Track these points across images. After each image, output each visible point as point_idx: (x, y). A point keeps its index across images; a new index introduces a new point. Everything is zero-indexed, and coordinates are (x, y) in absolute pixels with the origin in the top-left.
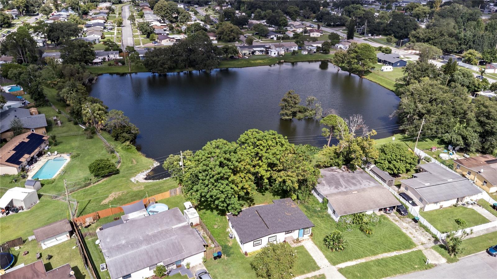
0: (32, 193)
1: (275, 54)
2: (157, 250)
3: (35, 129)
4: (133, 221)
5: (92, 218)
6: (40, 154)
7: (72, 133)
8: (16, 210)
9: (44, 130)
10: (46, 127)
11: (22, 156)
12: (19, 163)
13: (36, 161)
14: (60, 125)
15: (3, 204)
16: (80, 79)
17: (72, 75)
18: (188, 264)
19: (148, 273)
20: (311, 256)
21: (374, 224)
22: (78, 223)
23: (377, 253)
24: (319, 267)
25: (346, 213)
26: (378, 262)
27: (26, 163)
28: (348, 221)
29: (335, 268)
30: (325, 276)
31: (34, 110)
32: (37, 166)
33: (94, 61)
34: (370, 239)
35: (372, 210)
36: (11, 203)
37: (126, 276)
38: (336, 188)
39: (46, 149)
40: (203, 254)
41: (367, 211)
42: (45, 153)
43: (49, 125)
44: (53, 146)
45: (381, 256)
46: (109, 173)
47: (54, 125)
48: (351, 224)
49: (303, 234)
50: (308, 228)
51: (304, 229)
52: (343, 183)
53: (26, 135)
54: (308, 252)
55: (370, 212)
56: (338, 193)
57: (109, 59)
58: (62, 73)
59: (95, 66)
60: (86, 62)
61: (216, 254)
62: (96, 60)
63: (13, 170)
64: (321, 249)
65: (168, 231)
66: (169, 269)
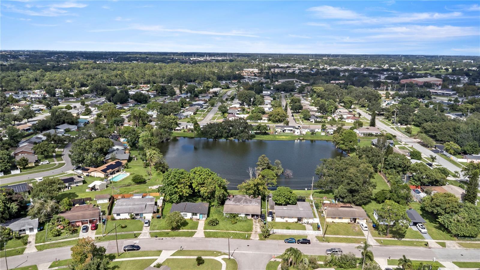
0: (104, 184)
1: (298, 133)
2: (134, 208)
3: (122, 160)
4: (134, 199)
5: (121, 197)
6: (118, 171)
7: (138, 164)
8: (96, 190)
9: (126, 161)
10: (127, 160)
11: (109, 169)
12: (106, 172)
13: (115, 174)
14: (135, 160)
15: (91, 186)
16: (161, 138)
17: (158, 136)
18: (144, 217)
19: (127, 216)
20: (198, 225)
21: (241, 221)
22: (115, 197)
23: (229, 230)
24: (197, 229)
25: (227, 212)
26: (225, 232)
27: (109, 173)
28: (227, 217)
29: (204, 231)
30: (196, 232)
31: (127, 151)
32: (114, 176)
33: (176, 128)
34: (232, 225)
35: (243, 214)
36: (94, 186)
37: (118, 215)
38: (235, 203)
39: (122, 169)
40: (152, 214)
41: (240, 214)
42: (120, 171)
43: (130, 159)
44: (126, 169)
45: (229, 231)
46: (140, 182)
47: (133, 160)
48: (229, 218)
49: (202, 218)
50: (205, 214)
51: (202, 214)
52: (242, 201)
53: (115, 161)
54: (198, 224)
55: (243, 216)
56: (233, 205)
57: (186, 128)
58: (153, 134)
59: (176, 132)
60: (171, 129)
61: (158, 216)
62: (178, 128)
63: (102, 175)
64: (205, 224)
65: (144, 204)
66: (136, 217)
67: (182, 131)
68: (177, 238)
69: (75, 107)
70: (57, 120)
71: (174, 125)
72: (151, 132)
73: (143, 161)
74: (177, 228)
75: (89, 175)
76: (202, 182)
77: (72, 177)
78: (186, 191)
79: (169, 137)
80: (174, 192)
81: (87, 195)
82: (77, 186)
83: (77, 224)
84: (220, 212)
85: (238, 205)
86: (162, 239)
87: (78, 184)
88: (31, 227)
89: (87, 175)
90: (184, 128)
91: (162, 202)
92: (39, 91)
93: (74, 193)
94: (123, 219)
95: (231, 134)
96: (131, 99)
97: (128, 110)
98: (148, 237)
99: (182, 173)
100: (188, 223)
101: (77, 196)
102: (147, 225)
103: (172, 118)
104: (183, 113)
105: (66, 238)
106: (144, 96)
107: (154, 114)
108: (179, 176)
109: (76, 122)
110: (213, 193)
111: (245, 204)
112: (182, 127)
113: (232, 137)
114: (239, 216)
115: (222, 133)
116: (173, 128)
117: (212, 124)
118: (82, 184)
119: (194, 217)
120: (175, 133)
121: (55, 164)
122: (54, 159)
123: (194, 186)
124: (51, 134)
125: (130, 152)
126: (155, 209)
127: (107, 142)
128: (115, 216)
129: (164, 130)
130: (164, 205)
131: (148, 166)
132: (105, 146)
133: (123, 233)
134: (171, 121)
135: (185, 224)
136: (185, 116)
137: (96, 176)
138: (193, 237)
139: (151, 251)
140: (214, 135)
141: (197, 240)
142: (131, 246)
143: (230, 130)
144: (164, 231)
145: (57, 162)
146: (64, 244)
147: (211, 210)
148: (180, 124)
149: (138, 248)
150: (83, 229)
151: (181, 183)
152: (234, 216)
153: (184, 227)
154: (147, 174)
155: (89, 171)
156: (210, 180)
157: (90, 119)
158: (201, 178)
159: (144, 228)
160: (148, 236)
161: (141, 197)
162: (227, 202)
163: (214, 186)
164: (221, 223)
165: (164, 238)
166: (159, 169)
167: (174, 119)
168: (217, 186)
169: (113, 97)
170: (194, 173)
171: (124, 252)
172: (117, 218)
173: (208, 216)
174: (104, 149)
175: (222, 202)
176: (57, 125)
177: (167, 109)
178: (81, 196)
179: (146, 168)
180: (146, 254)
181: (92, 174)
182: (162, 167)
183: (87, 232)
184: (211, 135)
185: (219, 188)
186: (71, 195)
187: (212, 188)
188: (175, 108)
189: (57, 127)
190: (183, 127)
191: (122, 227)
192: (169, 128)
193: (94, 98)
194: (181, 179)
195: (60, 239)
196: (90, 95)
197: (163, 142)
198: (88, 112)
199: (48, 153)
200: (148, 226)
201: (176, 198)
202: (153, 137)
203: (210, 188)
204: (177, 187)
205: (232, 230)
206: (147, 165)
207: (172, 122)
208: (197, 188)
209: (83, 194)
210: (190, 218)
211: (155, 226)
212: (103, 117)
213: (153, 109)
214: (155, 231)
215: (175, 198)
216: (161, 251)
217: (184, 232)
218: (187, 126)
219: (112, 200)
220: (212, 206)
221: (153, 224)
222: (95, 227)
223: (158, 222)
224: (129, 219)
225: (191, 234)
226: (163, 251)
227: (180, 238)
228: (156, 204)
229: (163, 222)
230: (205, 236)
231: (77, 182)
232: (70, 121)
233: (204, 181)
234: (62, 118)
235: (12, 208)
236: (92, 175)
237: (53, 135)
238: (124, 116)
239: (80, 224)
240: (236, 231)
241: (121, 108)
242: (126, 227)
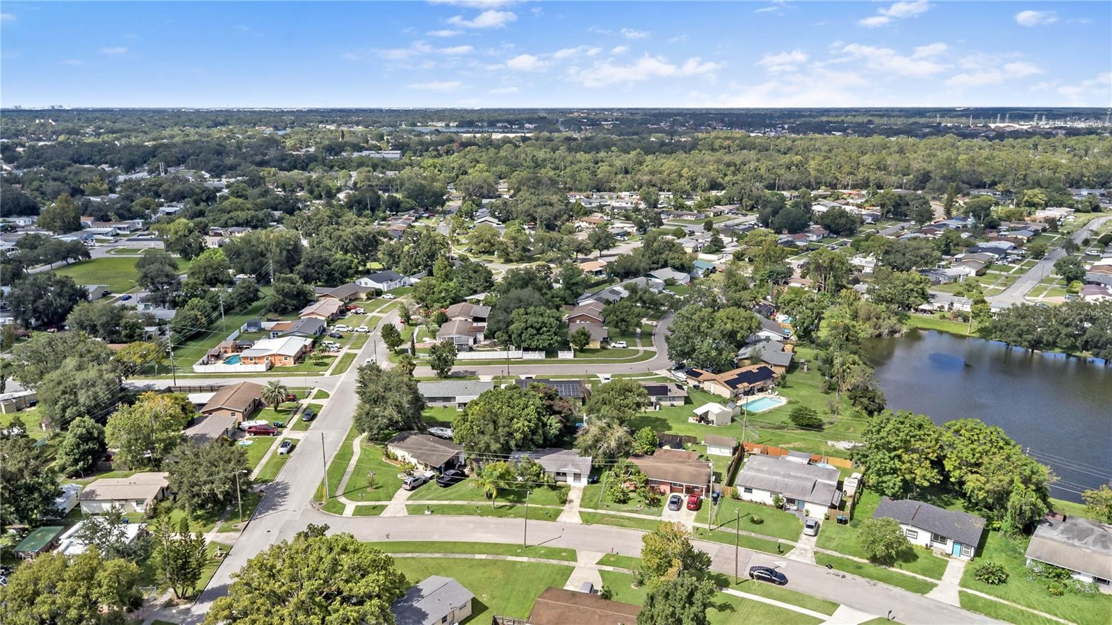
0: (727, 413)
2: (787, 485)
3: (775, 365)
4: (788, 461)
5: (760, 450)
6: (761, 390)
7: (810, 382)
8: (708, 422)
9: (784, 369)
10: (786, 367)
11: (741, 382)
12: (735, 387)
13: (753, 394)
14: (805, 370)
15: (700, 411)
16: (876, 327)
17: (869, 319)
18: (807, 511)
19: (768, 499)
20: (944, 570)
21: (1077, 592)
22: (746, 448)
23: (1035, 609)
24: (940, 579)
25: (1039, 558)
26: (1022, 611)
27: (742, 391)
28: (1036, 570)
29: (960, 588)
30: (936, 585)
31: (789, 347)
32: (751, 398)
33: (921, 307)
34: (1048, 598)
35: (1088, 576)
36: (707, 413)
37: (748, 490)
38: (1069, 538)
39: (771, 387)
40: (827, 508)
41: (1079, 573)
42: (767, 390)
43: (793, 367)
44: (780, 388)
45: (1036, 612)
46: (808, 425)
47: (799, 369)
48: (1040, 574)
49: (961, 553)
50: (968, 546)
51: (961, 544)
52: (1090, 539)
53: (758, 366)
54: (946, 566)
55: (1088, 580)
56: (1059, 542)
57: (950, 309)
58: (856, 312)
59: (919, 315)
60: (907, 306)
61: (840, 517)
62: (925, 306)
63: (726, 393)
64: (965, 572)
65: (810, 479)
66: (788, 507)
67: (937, 315)
68: (881, 584)
69: (692, 233)
70: (654, 258)
71: (916, 297)
72: (852, 308)
73: (824, 375)
74: (887, 560)
75: (699, 386)
76: (973, 461)
77: (666, 384)
78: (924, 475)
79: (897, 327)
80: (891, 469)
81: (689, 430)
82: (672, 405)
83: (663, 488)
84: (1014, 550)
85: (1074, 545)
86: (844, 577)
87: (675, 403)
88: (578, 471)
89: (695, 386)
90: (942, 307)
91: (855, 485)
92: (628, 193)
93: (665, 420)
94: (756, 502)
95: (1087, 342)
96: (816, 223)
97: (805, 248)
98: (810, 562)
99: (920, 427)
100: (918, 557)
101: (670, 428)
102: (811, 532)
103: (913, 279)
104: (946, 270)
105: (636, 512)
106: (847, 217)
107: (866, 263)
108: (911, 431)
109: (690, 267)
110: (1001, 497)
111: (1098, 548)
112: (936, 305)
113: (1088, 350)
114: (1075, 577)
115: (1058, 335)
116: (913, 305)
117: (1027, 308)
118: (682, 403)
119: (935, 544)
120: (916, 318)
121: (638, 351)
122: (637, 340)
123: (948, 466)
124: (640, 287)
125: (796, 349)
126: (835, 499)
127: (746, 319)
128: (741, 490)
129: (888, 308)
130: (861, 494)
131: (834, 389)
132: (742, 328)
133: (753, 534)
134: (911, 286)
135: (909, 556)
136: (950, 278)
137: (712, 392)
138: (926, 595)
139: (812, 598)
140: (1029, 337)
141: (936, 606)
142: (767, 570)
143: (1084, 330)
144: (851, 557)
145: (640, 348)
146: (633, 523)
147: (989, 540)
148: (933, 296)
149: (782, 580)
150: (672, 502)
151: (914, 451)
152: (1058, 575)
153: (904, 564)
154: (827, 409)
155: (701, 378)
156: (998, 459)
157: (718, 262)
158: (973, 450)
159: (803, 537)
160: (809, 559)
161: (805, 461)
162: (1041, 530)
163: (1007, 479)
164: (1014, 584)
165: (849, 576)
166: (861, 403)
167: (918, 283)
168: (1017, 479)
169: (774, 216)
170: (957, 432)
171: (750, 578)
172: (746, 496)
173: (979, 552)
174: (739, 335)
175: (1028, 529)
176: (651, 269)
177: (904, 255)
178: (677, 429)
179: (827, 393)
180: (800, 599)
181: (706, 386)
182: (869, 398)
183: (678, 510)
184: (1020, 335)
185: (1023, 486)
186: (658, 423)
187: (1000, 481)
188: (926, 255)
189: (652, 273)
190: (939, 305)
191: (753, 521)
192: (901, 304)
193: (734, 216)
194: (912, 439)
195: (625, 511)
196: (726, 209)
197: (879, 335)
198: (716, 247)
199: (627, 326)
200: (813, 534)
201: (894, 484)
202: (857, 322)
203: (997, 482)
204: (899, 457)
205: (1046, 612)
206: (831, 388)
207: (912, 290)
208: (957, 473)
209: (682, 426)
210: (924, 545)
211: (830, 539)
212: (747, 260)
213: (866, 252)
214: (829, 552)
215: (891, 485)
216: (835, 605)
217: (903, 575)
218: (952, 304)
219: (740, 452)
220: (994, 529)
221: (827, 534)
222: (696, 506)
223: (838, 533)
224: (770, 506)
225: (923, 588)
226: (842, 606)
227: (891, 587)
228: (840, 486)
229: (851, 536)
230: (961, 603)
231: (674, 398)
232: (677, 263)
233: (981, 457)
234: (663, 256)
235: (551, 426)
236: (705, 389)
237: (641, 289)
238: (793, 261)
239: (667, 488)
240: (1056, 615)
241: (789, 244)
242: (761, 522)
